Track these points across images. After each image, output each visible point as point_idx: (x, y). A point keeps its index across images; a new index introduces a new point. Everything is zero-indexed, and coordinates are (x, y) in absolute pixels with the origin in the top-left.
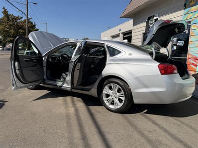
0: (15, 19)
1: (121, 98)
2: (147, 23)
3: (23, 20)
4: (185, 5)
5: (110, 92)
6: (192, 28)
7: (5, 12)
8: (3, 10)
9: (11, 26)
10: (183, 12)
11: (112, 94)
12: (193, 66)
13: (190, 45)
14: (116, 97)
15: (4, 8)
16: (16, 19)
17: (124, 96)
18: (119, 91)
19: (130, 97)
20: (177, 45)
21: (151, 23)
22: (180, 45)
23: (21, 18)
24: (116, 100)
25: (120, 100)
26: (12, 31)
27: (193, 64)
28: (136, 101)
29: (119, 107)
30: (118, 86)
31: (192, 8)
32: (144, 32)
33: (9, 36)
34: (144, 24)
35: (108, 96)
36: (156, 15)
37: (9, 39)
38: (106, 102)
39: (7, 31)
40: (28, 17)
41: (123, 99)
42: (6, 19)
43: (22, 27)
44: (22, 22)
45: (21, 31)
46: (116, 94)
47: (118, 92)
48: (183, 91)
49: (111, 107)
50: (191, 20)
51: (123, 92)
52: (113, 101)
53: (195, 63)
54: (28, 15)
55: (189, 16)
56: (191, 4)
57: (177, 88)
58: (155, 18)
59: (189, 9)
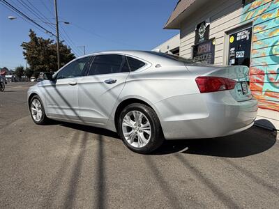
0: (45, 43)
1: (146, 131)
2: (197, 32)
3: (53, 44)
5: (132, 124)
6: (254, 31)
7: (32, 35)
8: (30, 33)
9: (39, 51)
10: (241, 10)
11: (134, 127)
12: (257, 84)
13: (252, 55)
14: (140, 131)
15: (31, 30)
16: (47, 42)
17: (150, 128)
18: (144, 121)
19: (158, 130)
20: (235, 58)
21: (202, 32)
22: (239, 56)
23: (52, 41)
24: (141, 135)
25: (146, 135)
26: (42, 58)
27: (258, 82)
28: (167, 135)
29: (144, 145)
30: (142, 114)
32: (193, 44)
33: (38, 64)
34: (194, 34)
35: (129, 129)
36: (206, 21)
37: (38, 67)
38: (127, 138)
39: (36, 58)
40: (58, 40)
41: (149, 132)
42: (34, 44)
43: (53, 52)
44: (53, 46)
45: (52, 56)
46: (139, 126)
47: (143, 123)
48: (238, 117)
49: (134, 145)
50: (252, 20)
51: (148, 123)
52: (137, 137)
53: (260, 80)
54: (58, 37)
55: (250, 15)
57: (228, 114)
58: (207, 24)
59: (249, 5)
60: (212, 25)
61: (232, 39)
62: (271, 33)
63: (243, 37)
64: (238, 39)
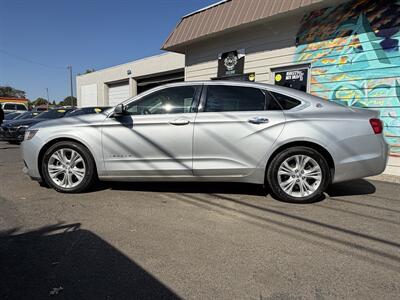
2: (221, 62)
4: (298, 39)
5: (292, 171)
6: (311, 72)
10: (293, 49)
21: (230, 64)
31: (310, 45)
32: (215, 76)
34: (215, 64)
36: (240, 51)
46: (302, 172)
47: (305, 168)
50: (309, 62)
55: (306, 56)
56: (307, 39)
58: (240, 56)
59: (305, 46)
60: (248, 58)
61: (279, 78)
62: (333, 78)
63: (294, 77)
64: (287, 78)
